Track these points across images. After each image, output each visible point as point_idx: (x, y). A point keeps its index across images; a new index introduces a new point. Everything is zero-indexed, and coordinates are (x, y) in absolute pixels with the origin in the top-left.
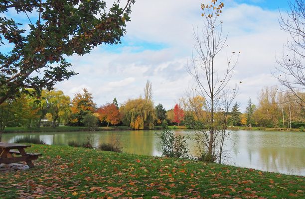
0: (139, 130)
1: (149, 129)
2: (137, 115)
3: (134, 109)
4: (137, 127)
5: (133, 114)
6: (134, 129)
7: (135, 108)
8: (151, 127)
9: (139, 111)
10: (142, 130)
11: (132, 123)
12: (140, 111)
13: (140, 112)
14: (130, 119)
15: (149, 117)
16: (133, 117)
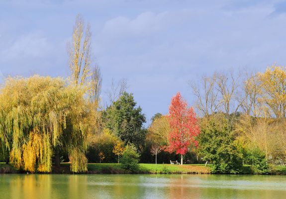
0: (37, 172)
1: (72, 173)
2: (31, 128)
3: (19, 109)
4: (29, 164)
5: (16, 122)
6: (22, 172)
7: (25, 104)
8: (75, 168)
9: (35, 113)
10: (47, 173)
11: (15, 153)
12: (39, 114)
13: (38, 118)
14: (11, 141)
15: (69, 135)
16: (17, 134)
